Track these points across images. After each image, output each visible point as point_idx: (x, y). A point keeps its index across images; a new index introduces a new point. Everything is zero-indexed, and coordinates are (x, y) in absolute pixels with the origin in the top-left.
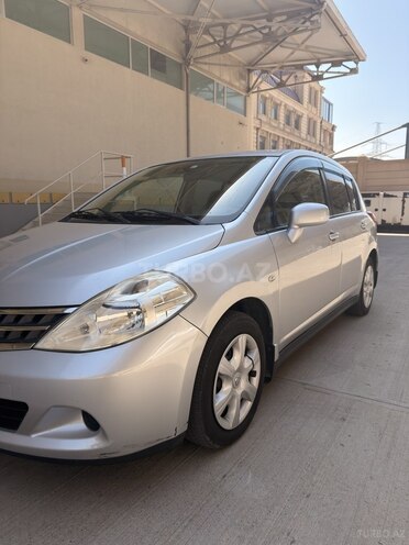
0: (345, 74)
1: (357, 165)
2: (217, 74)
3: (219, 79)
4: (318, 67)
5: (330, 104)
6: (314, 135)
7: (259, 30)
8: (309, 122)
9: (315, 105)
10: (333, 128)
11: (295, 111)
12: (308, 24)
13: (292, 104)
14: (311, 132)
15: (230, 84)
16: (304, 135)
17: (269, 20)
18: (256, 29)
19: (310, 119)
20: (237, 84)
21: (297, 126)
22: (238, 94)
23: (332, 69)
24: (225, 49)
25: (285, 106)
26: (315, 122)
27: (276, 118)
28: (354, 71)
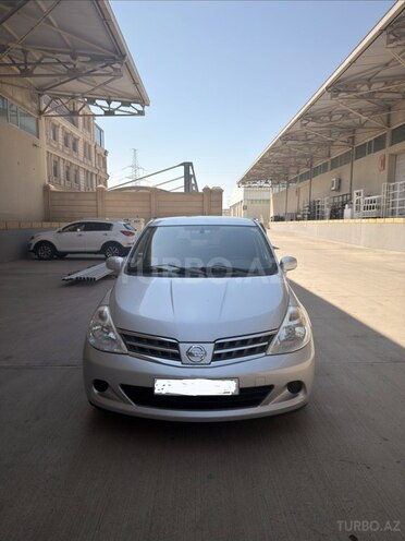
0: (134, 114)
1: (150, 195)
2: (11, 93)
3: (12, 98)
4: (109, 104)
5: (101, 131)
6: (90, 158)
7: (64, 64)
8: (85, 146)
9: (89, 130)
10: (106, 152)
11: (72, 134)
12: (108, 68)
13: (69, 127)
14: (87, 155)
15: (22, 104)
16: (81, 158)
17: (74, 58)
18: (60, 63)
19: (85, 143)
20: (29, 106)
21: (75, 149)
22: (29, 115)
23: (122, 108)
24: (26, 73)
25: (63, 127)
26: (90, 146)
27: (55, 139)
28: (141, 113)
